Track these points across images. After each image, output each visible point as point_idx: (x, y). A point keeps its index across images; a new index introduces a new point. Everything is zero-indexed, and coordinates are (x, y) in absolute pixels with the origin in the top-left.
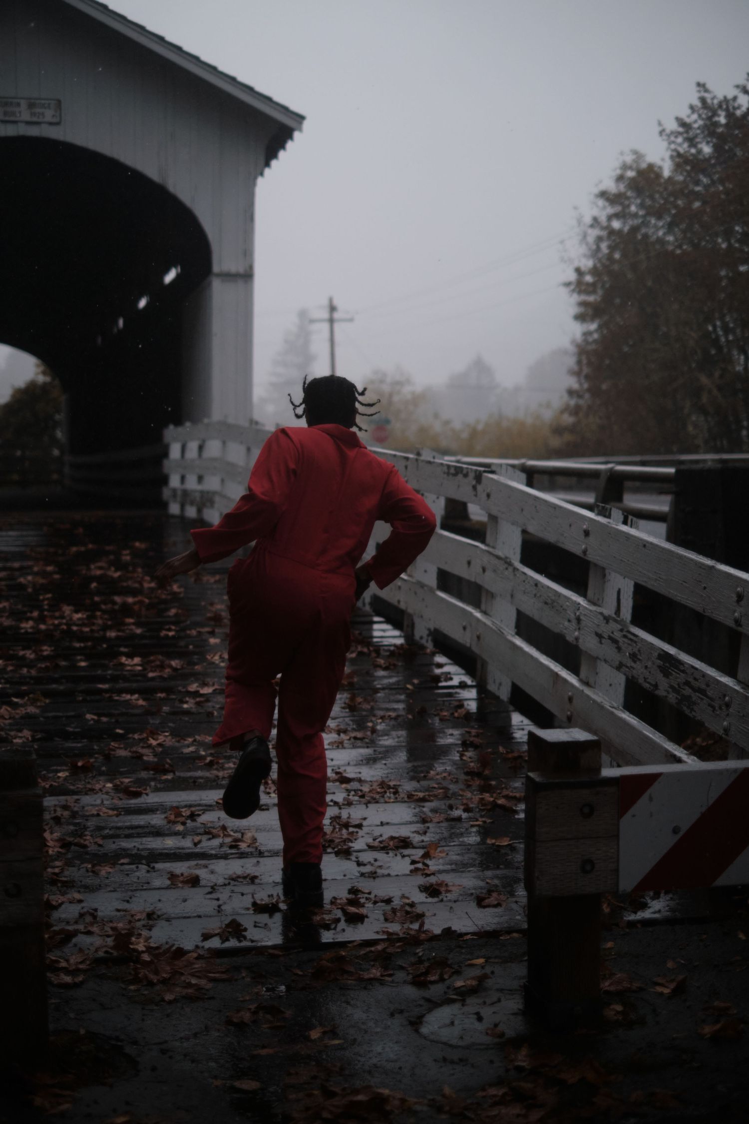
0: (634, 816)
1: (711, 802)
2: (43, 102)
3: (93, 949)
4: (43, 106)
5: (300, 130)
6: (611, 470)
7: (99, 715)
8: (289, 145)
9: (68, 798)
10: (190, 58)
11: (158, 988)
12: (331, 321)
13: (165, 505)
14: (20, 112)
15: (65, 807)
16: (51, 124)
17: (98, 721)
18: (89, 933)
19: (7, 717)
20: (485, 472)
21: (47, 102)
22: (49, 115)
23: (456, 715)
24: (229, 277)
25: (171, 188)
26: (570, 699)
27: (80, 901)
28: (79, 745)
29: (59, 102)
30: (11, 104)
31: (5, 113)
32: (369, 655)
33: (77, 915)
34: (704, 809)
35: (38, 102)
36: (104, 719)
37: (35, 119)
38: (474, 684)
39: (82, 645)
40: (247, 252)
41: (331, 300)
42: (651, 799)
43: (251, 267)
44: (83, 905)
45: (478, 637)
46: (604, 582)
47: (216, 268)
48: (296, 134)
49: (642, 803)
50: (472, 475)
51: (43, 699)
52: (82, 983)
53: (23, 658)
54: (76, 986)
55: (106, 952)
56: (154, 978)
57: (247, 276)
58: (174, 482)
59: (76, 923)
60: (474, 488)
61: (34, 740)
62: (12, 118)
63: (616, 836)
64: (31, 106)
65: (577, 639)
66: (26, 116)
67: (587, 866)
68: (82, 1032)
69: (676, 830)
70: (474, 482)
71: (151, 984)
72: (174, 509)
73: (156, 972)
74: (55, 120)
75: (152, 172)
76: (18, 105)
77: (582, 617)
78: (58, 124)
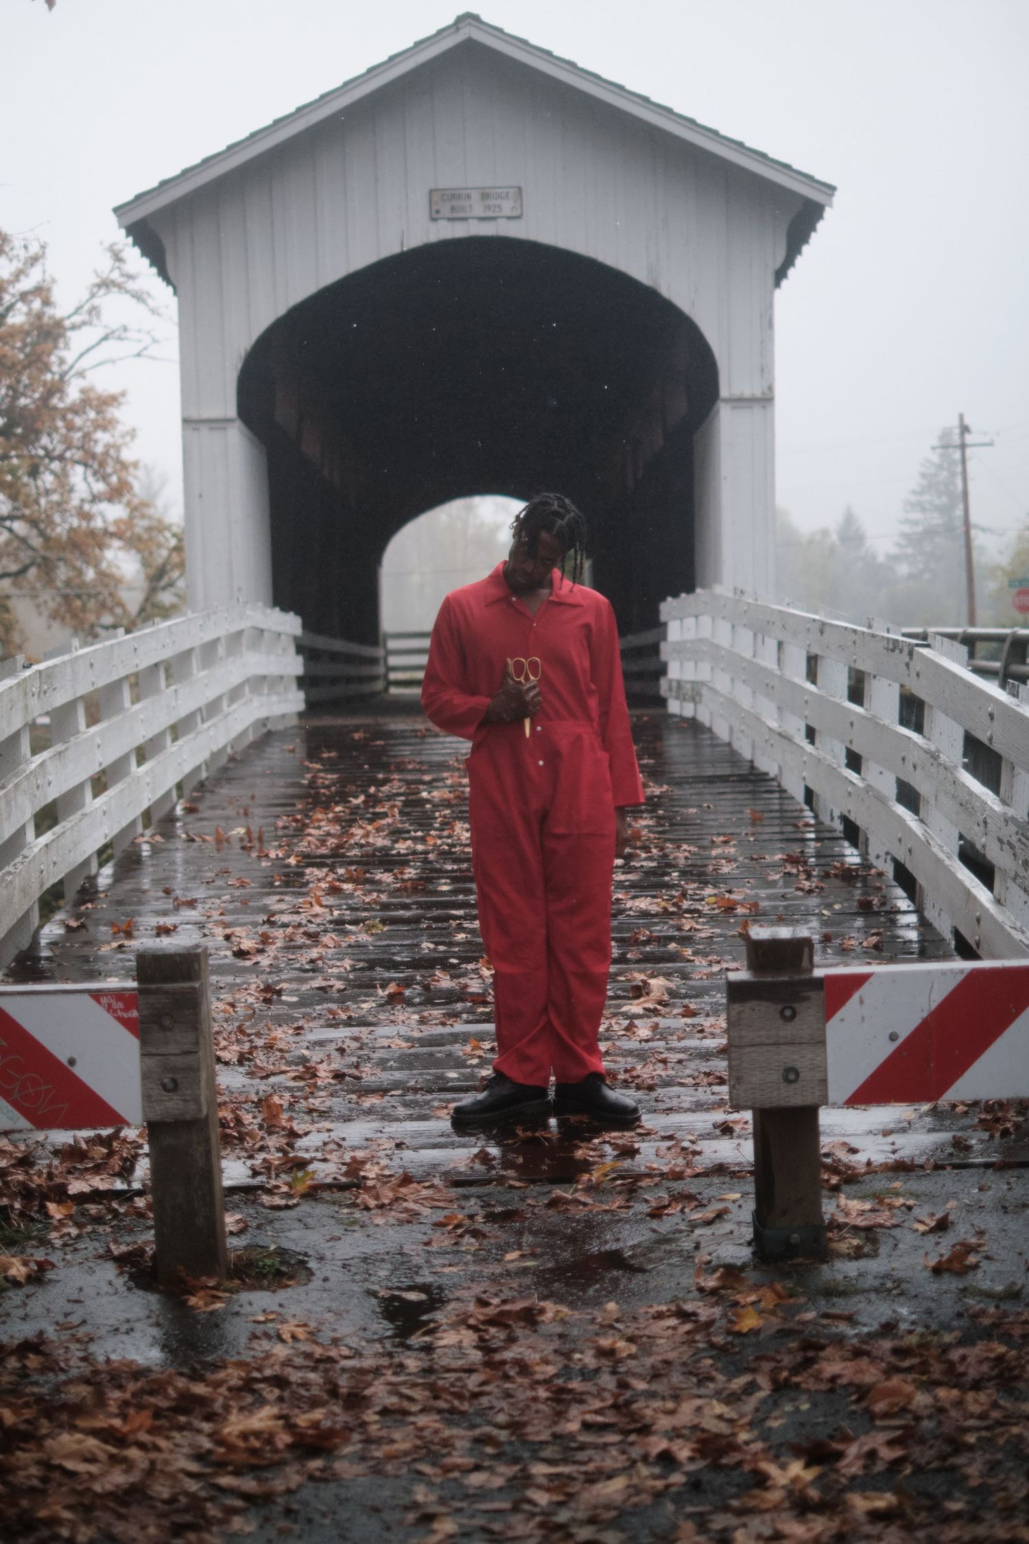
0: (842, 1020)
1: (934, 1006)
2: (499, 191)
3: (322, 1175)
4: (499, 196)
5: (831, 206)
6: (1014, 634)
7: (437, 944)
8: (820, 226)
9: (364, 1029)
10: (684, 122)
11: (374, 1212)
12: (963, 447)
13: (662, 702)
14: (471, 206)
15: (356, 1039)
16: (509, 218)
17: (435, 950)
18: (325, 1160)
19: (332, 945)
20: (917, 645)
21: (505, 191)
22: (507, 207)
23: (865, 944)
24: (740, 402)
25: (666, 291)
26: (978, 920)
27: (329, 1130)
28: (401, 975)
29: (520, 189)
30: (460, 196)
31: (453, 209)
32: (797, 876)
33: (320, 1144)
34: (925, 1014)
35: (493, 191)
36: (442, 948)
37: (489, 214)
38: (911, 908)
39: (455, 867)
40: (765, 369)
41: (961, 417)
42: (861, 1002)
43: (771, 388)
44: (332, 1134)
45: (910, 851)
46: (1013, 776)
47: (724, 392)
48: (828, 212)
49: (851, 1008)
50: (906, 650)
51: (380, 926)
52: (296, 1205)
53: (379, 882)
54: (287, 1207)
55: (335, 1179)
56: (372, 1203)
57: (766, 400)
58: (674, 672)
59: (317, 1150)
60: (907, 665)
61: (354, 969)
62: (460, 215)
63: (822, 1043)
64: (485, 196)
65: (984, 846)
66: (478, 210)
67: (791, 1075)
68: (273, 1247)
69: (893, 1037)
70: (907, 659)
71: (367, 1209)
72: (674, 707)
73: (377, 1197)
74: (515, 213)
75: (639, 272)
76: (469, 197)
77: (989, 820)
78: (519, 217)
